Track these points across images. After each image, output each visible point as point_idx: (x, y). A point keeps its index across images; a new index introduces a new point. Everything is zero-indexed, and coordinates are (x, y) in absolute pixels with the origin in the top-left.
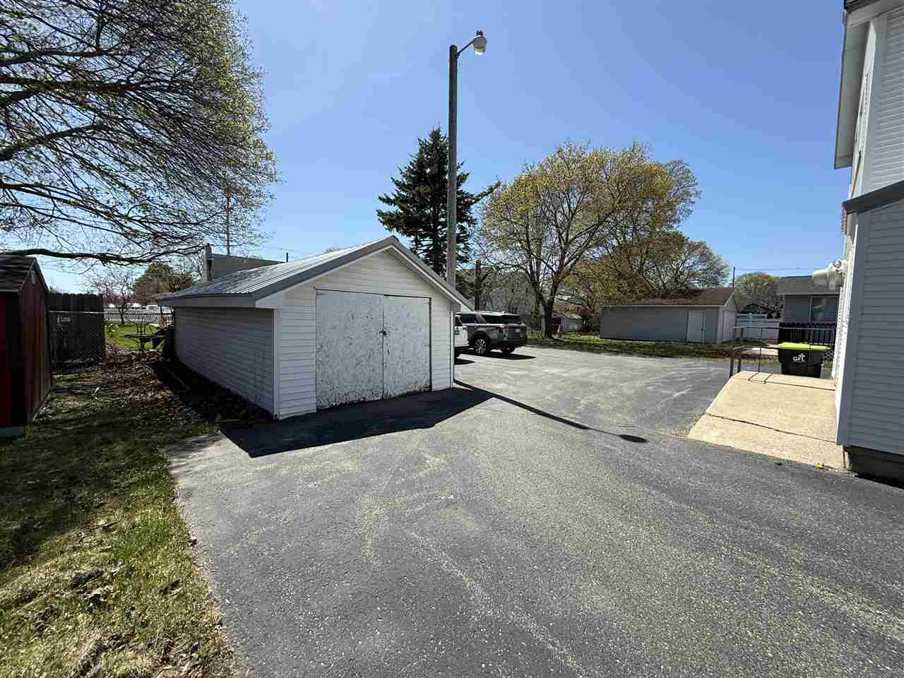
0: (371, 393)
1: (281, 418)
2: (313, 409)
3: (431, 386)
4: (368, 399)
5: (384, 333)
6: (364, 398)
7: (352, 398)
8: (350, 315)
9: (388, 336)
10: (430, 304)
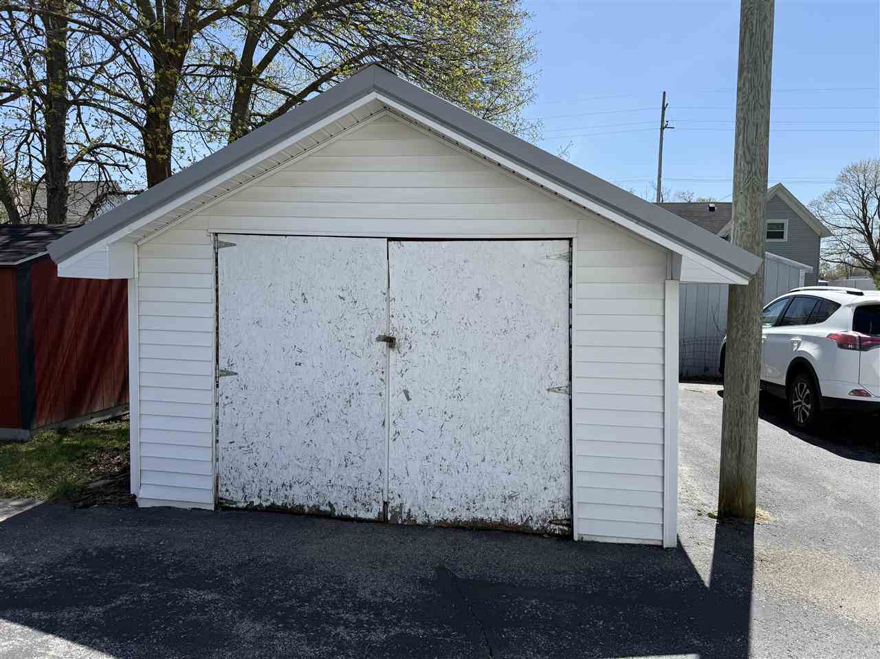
0: (350, 497)
1: (141, 504)
2: (206, 501)
3: (570, 522)
4: (339, 510)
5: (390, 341)
6: (330, 505)
7: (300, 497)
8: (297, 294)
9: (404, 349)
10: (570, 259)
